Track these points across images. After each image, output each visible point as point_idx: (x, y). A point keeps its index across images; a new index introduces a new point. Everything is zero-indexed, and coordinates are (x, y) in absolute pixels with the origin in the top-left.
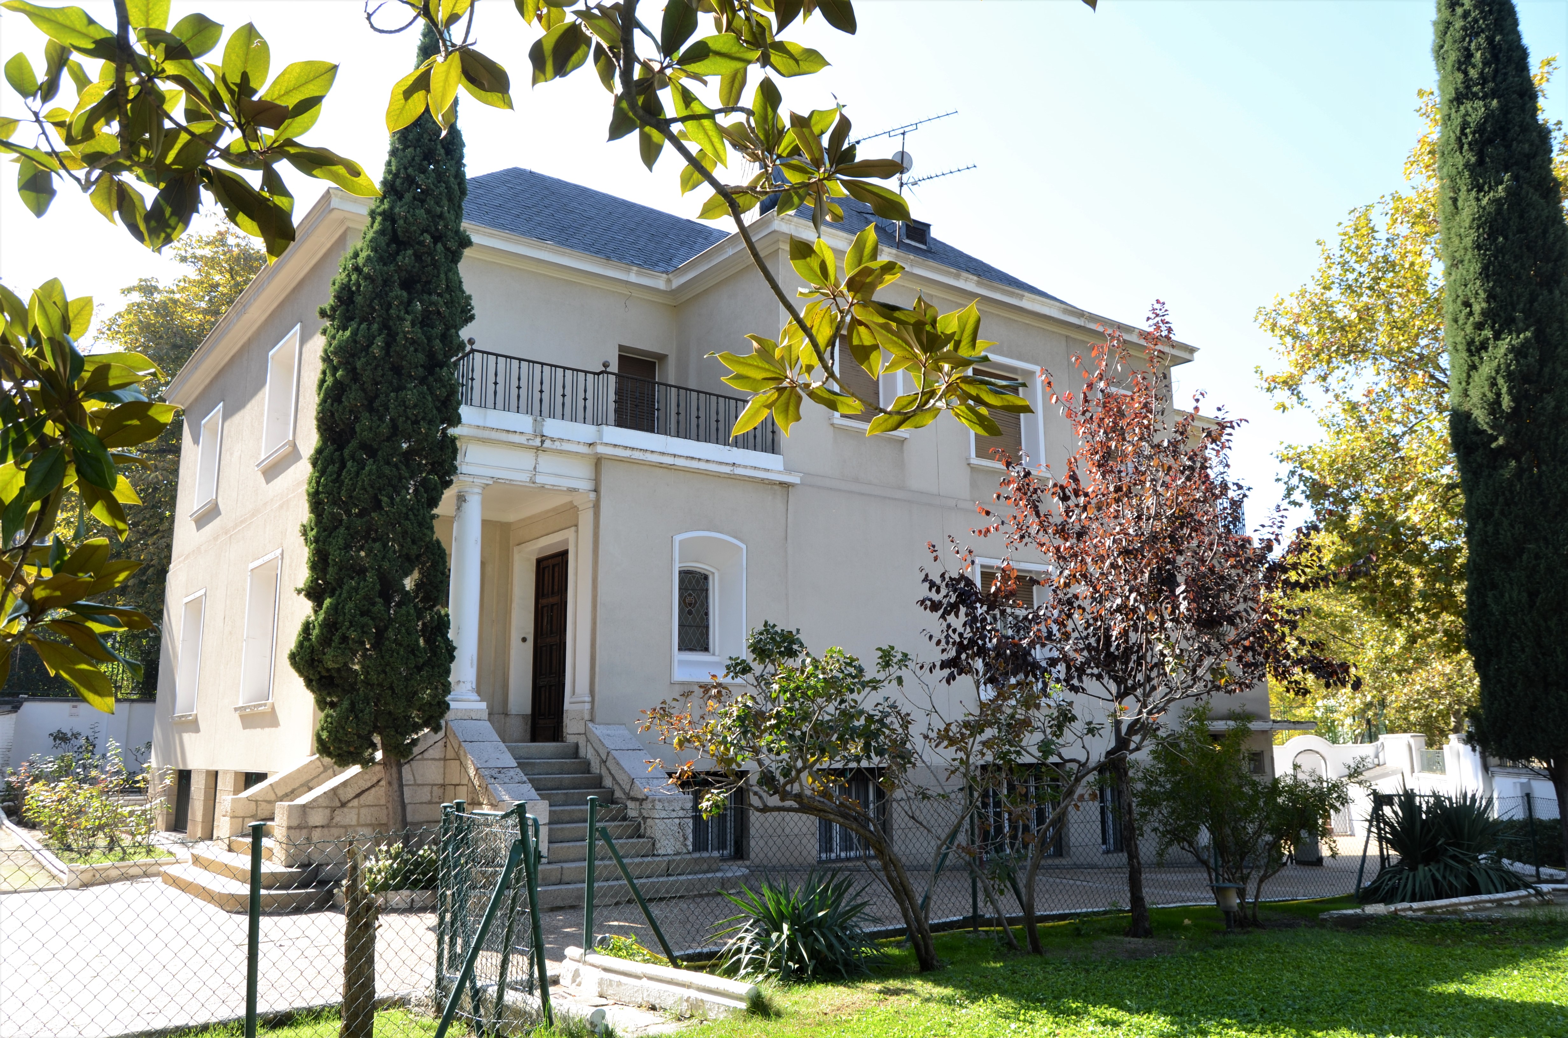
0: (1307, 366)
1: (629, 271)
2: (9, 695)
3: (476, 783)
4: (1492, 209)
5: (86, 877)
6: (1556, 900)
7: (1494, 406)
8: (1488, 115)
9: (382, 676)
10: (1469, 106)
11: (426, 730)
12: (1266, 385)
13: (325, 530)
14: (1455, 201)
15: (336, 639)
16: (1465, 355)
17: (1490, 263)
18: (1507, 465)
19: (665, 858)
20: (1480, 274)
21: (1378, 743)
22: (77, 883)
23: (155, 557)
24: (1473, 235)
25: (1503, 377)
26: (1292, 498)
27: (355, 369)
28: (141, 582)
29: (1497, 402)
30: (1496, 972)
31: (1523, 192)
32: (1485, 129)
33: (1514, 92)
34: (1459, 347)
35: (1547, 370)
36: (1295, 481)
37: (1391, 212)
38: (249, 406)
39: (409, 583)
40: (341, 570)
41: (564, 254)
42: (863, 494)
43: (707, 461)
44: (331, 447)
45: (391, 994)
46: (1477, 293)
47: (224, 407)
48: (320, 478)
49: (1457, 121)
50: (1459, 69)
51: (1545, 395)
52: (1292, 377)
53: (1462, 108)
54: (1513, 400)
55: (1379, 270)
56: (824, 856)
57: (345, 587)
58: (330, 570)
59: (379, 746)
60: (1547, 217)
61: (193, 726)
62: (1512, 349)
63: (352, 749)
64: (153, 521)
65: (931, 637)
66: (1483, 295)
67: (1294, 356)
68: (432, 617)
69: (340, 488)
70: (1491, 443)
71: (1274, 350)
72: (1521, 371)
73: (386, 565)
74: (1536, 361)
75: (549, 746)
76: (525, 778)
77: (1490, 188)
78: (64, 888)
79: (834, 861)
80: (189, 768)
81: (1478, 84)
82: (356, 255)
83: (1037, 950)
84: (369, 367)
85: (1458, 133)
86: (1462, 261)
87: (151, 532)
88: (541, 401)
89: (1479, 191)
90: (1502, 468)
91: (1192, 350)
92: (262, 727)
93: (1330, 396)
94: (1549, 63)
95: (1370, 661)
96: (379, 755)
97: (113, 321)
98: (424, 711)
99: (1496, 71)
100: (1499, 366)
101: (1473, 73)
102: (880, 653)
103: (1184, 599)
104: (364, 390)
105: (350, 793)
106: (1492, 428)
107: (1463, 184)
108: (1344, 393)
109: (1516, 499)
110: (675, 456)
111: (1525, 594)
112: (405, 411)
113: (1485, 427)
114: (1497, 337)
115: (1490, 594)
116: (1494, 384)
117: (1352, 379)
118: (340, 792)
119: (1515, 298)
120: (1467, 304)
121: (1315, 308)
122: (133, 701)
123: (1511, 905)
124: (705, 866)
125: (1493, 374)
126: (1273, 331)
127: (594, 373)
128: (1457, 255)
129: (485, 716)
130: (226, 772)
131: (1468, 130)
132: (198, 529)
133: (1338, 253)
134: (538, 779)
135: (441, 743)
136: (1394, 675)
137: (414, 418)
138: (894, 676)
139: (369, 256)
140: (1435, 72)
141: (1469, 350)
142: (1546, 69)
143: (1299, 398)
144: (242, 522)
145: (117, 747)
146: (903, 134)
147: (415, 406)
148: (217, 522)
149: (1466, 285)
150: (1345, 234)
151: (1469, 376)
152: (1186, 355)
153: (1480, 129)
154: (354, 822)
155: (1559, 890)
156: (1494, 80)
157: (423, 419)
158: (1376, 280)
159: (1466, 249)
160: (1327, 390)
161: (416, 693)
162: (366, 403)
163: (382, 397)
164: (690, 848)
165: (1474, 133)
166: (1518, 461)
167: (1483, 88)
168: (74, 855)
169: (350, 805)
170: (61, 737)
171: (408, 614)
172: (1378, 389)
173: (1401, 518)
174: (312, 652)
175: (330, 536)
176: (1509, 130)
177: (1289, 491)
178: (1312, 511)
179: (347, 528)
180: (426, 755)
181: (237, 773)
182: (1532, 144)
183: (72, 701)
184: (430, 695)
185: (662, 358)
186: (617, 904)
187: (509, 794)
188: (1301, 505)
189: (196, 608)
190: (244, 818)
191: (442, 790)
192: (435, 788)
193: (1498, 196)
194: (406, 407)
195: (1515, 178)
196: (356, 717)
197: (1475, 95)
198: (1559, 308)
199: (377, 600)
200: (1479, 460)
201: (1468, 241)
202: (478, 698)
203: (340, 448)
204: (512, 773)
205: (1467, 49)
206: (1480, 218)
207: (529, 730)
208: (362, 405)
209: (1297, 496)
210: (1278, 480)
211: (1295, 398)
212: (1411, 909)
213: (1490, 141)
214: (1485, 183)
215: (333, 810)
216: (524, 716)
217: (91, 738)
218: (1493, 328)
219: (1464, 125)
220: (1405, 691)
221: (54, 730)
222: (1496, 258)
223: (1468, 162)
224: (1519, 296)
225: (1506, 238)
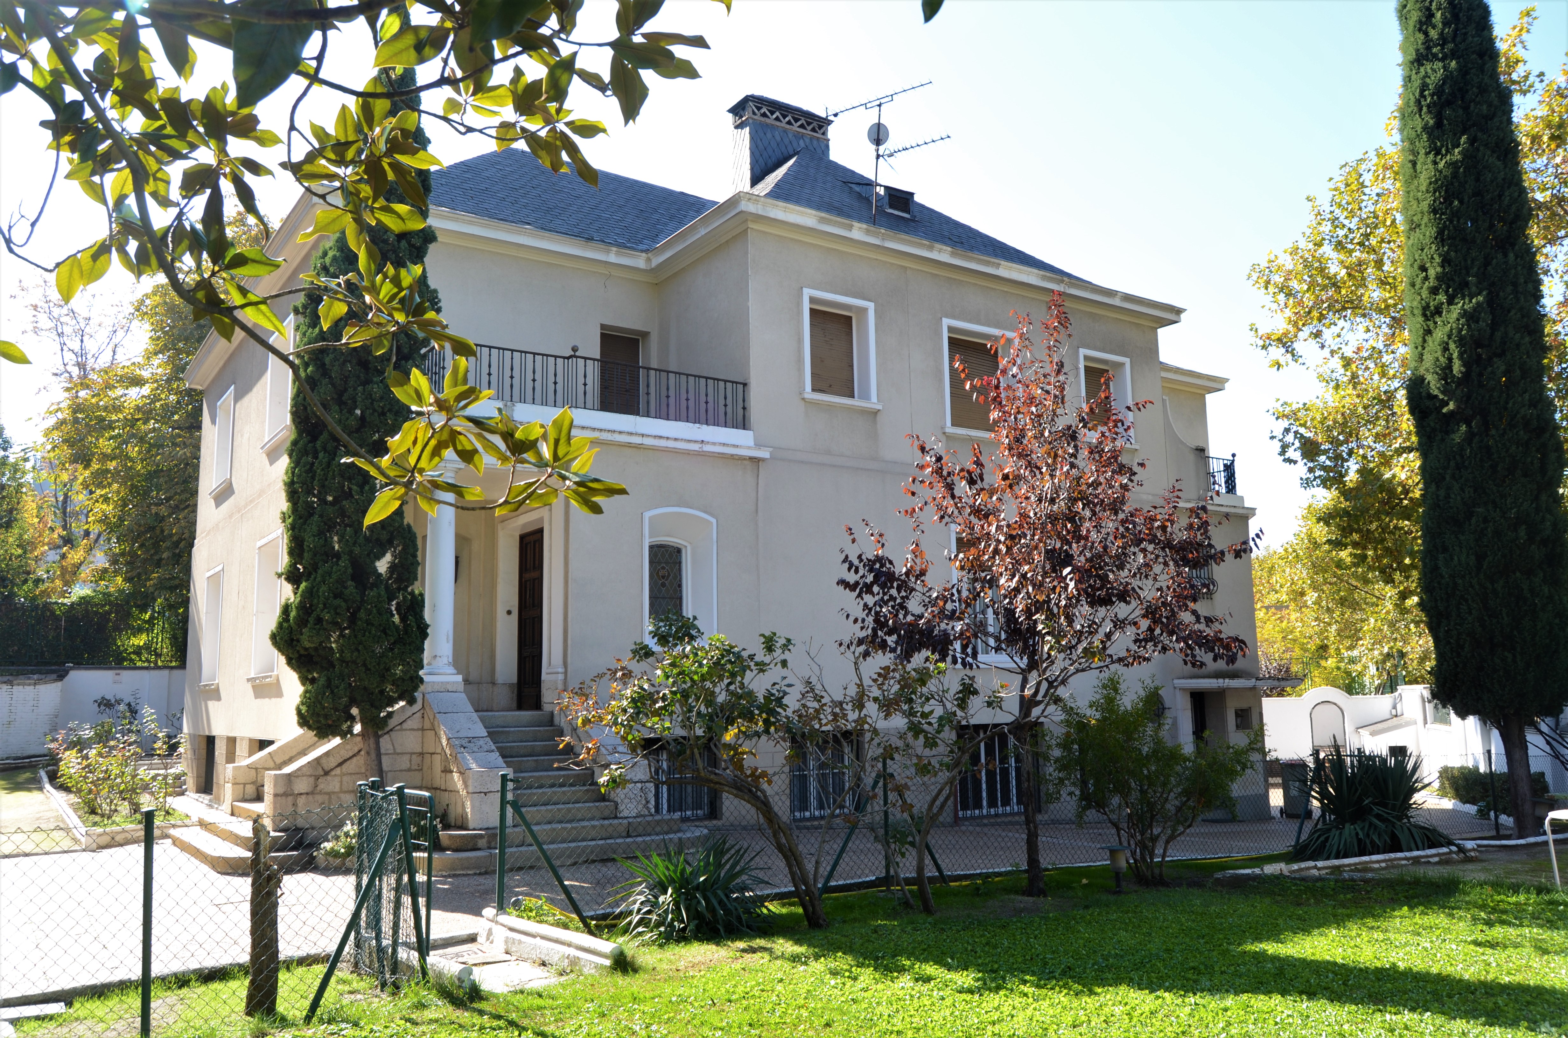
0: (1301, 323)
1: (608, 252)
2: (55, 664)
3: (448, 752)
4: (1447, 172)
5: (106, 839)
6: (1484, 857)
7: (1445, 372)
8: (1446, 76)
9: (356, 654)
10: (1428, 67)
11: (402, 703)
12: (1261, 343)
13: (301, 518)
14: (1414, 164)
15: (311, 620)
16: (1421, 319)
17: (1445, 227)
18: (1458, 430)
19: (625, 821)
20: (1436, 238)
21: (1396, 694)
22: (94, 846)
23: (186, 531)
24: (1430, 199)
25: (1455, 342)
26: (1287, 455)
27: (324, 364)
28: (174, 555)
29: (1449, 367)
30: (1316, 932)
31: (1480, 155)
32: (1444, 91)
33: (1473, 52)
34: (1416, 312)
35: (1498, 335)
36: (1290, 438)
37: (1373, 168)
38: (255, 390)
39: (382, 566)
40: (315, 555)
41: (543, 238)
42: (834, 466)
43: (676, 439)
44: (305, 438)
45: (320, 951)
46: (1432, 258)
47: (235, 389)
48: (294, 468)
49: (1417, 83)
50: (1420, 30)
51: (1495, 360)
52: (1285, 334)
53: (1422, 69)
54: (1464, 365)
55: (1368, 226)
56: (797, 814)
57: (320, 571)
58: (306, 554)
59: (358, 718)
60: (1504, 179)
61: (215, 694)
62: (1464, 314)
63: (330, 722)
64: (183, 497)
65: (848, 616)
66: (1438, 260)
67: (1288, 313)
68: (404, 597)
69: (313, 478)
70: (1443, 407)
71: (1267, 308)
72: (1472, 336)
73: (357, 550)
74: (1487, 325)
75: (526, 715)
76: (493, 747)
77: (1447, 151)
78: (84, 850)
79: (808, 820)
80: (214, 734)
81: (1438, 45)
82: (325, 254)
83: (927, 910)
84: (337, 363)
85: (1417, 95)
86: (1419, 225)
87: (182, 506)
88: (512, 386)
89: (1436, 155)
90: (1454, 432)
91: (1179, 311)
92: (270, 697)
93: (1326, 352)
94: (1528, 14)
95: (1388, 612)
96: (357, 728)
97: (142, 302)
98: (398, 686)
99: (1456, 31)
100: (1451, 330)
101: (1433, 34)
102: (763, 640)
103: (1071, 580)
104: (333, 385)
105: (332, 762)
106: (1443, 393)
107: (1422, 145)
108: (1340, 348)
109: (1467, 463)
110: (643, 435)
111: (1473, 557)
112: (372, 403)
113: (1436, 392)
114: (1451, 302)
115: (1441, 556)
116: (1446, 349)
117: (1347, 336)
118: (324, 761)
119: (1469, 262)
120: (1423, 269)
121: (1307, 265)
122: (172, 668)
123: (1429, 862)
124: (666, 828)
125: (1446, 339)
126: (1267, 288)
127: (564, 358)
128: (1415, 218)
129: (461, 687)
130: (242, 739)
131: (1426, 93)
132: (217, 506)
133: (1328, 209)
134: (506, 748)
135: (419, 715)
136: (1412, 626)
137: (380, 410)
138: (779, 660)
139: (334, 256)
140: (1398, 32)
141: (1424, 315)
142: (1525, 19)
143: (1293, 355)
144: (251, 501)
145: (152, 714)
146: (880, 105)
147: (382, 398)
148: (231, 500)
149: (1422, 250)
150: (1336, 189)
151: (1424, 341)
152: (1171, 316)
153: (1439, 91)
154: (337, 789)
155: (1493, 846)
156: (1454, 40)
157: (390, 410)
158: (1367, 236)
159: (1422, 213)
160: (1323, 347)
161: (388, 670)
162: (335, 396)
163: (350, 390)
164: (653, 810)
165: (1432, 95)
166: (1469, 425)
167: (1443, 49)
168: (97, 819)
169: (333, 773)
170: (105, 704)
171: (379, 595)
172: (1367, 345)
173: (1387, 475)
174: (291, 632)
175: (304, 523)
176: (1467, 91)
177: (1284, 448)
178: (1305, 469)
179: (321, 516)
180: (405, 726)
181: (251, 740)
182: (1490, 105)
183: (114, 668)
184: (402, 671)
185: (645, 335)
186: (575, 864)
187: (477, 762)
188: (1295, 462)
189: (216, 580)
190: (245, 784)
191: (420, 758)
192: (414, 756)
193: (1454, 158)
194: (373, 400)
195: (1472, 141)
196: (332, 692)
197: (1435, 56)
198: (1513, 271)
199: (350, 583)
200: (1432, 424)
201: (1425, 206)
202: (455, 671)
203: (314, 438)
204: (481, 742)
205: (1429, 9)
206: (1436, 181)
207: (515, 698)
208: (332, 399)
209: (1292, 453)
210: (1272, 438)
211: (1289, 355)
212: (1315, 867)
213: (1449, 103)
214: (1442, 146)
215: (317, 778)
216: (511, 685)
217: (133, 704)
218: (1447, 292)
219: (1424, 87)
220: (1421, 642)
221: (98, 697)
222: (1451, 222)
223: (1426, 125)
224: (1473, 261)
225: (1461, 202)
